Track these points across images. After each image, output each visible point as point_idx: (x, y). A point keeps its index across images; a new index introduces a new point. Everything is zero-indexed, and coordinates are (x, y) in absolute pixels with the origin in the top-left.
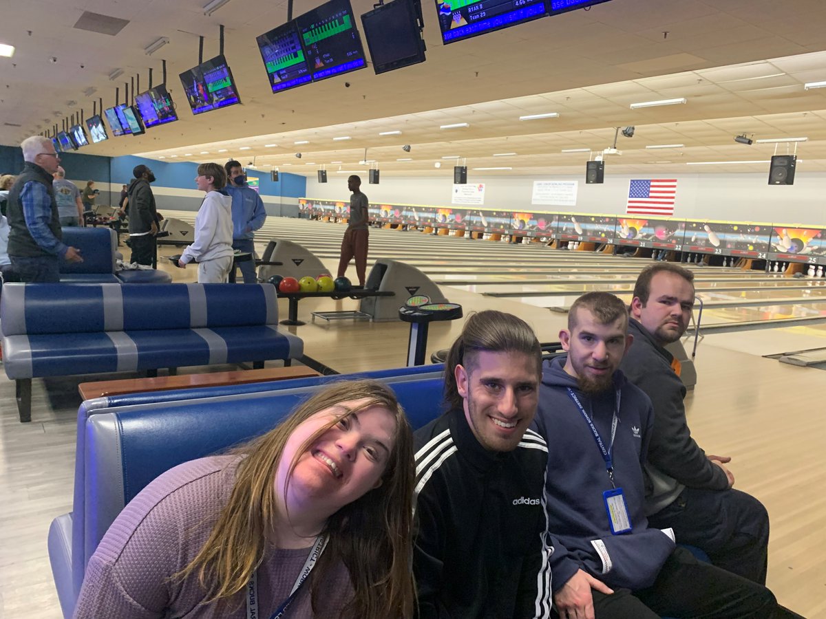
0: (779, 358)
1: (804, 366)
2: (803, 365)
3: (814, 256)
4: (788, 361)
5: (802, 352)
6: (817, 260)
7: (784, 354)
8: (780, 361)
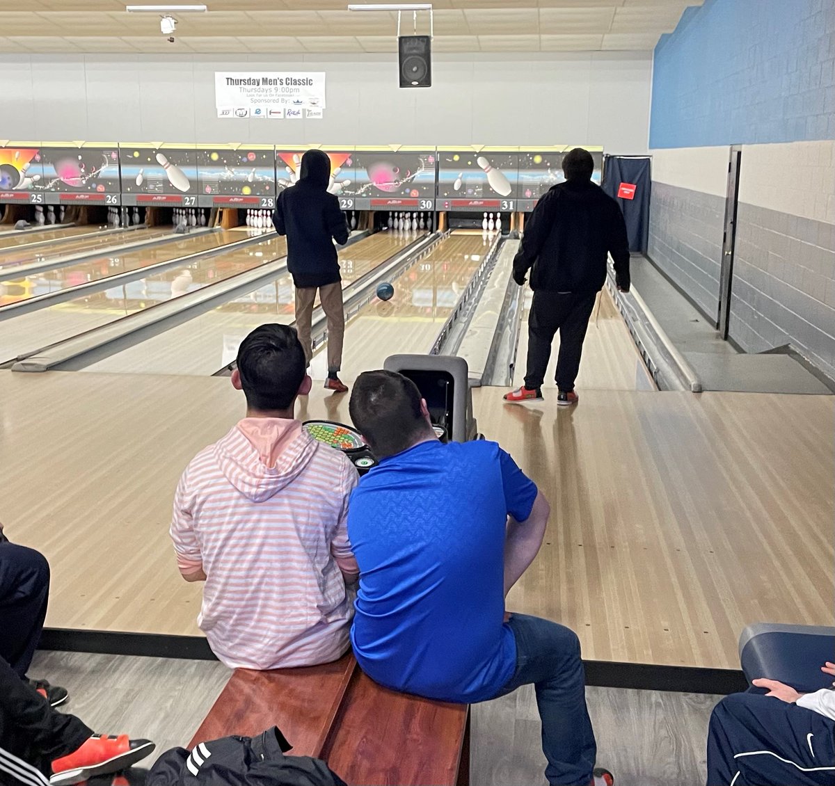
0: (12, 365)
1: (44, 371)
2: (43, 369)
3: (37, 191)
4: (23, 368)
5: (40, 351)
6: (44, 197)
7: (17, 360)
8: (13, 371)
